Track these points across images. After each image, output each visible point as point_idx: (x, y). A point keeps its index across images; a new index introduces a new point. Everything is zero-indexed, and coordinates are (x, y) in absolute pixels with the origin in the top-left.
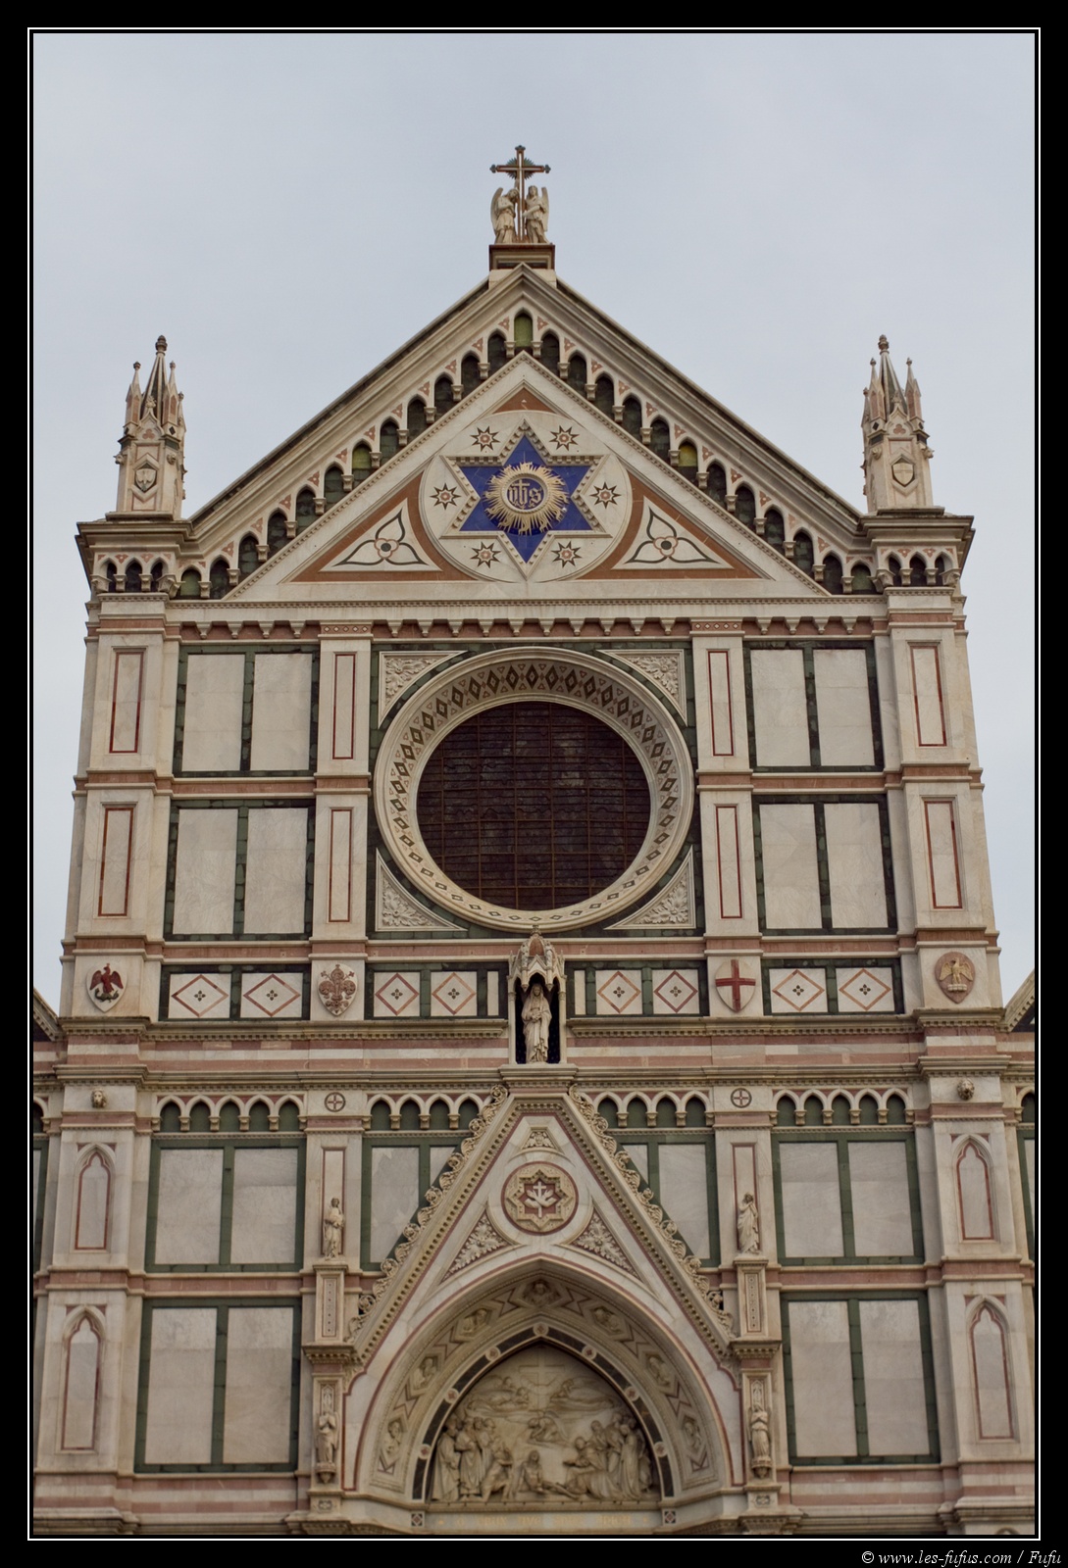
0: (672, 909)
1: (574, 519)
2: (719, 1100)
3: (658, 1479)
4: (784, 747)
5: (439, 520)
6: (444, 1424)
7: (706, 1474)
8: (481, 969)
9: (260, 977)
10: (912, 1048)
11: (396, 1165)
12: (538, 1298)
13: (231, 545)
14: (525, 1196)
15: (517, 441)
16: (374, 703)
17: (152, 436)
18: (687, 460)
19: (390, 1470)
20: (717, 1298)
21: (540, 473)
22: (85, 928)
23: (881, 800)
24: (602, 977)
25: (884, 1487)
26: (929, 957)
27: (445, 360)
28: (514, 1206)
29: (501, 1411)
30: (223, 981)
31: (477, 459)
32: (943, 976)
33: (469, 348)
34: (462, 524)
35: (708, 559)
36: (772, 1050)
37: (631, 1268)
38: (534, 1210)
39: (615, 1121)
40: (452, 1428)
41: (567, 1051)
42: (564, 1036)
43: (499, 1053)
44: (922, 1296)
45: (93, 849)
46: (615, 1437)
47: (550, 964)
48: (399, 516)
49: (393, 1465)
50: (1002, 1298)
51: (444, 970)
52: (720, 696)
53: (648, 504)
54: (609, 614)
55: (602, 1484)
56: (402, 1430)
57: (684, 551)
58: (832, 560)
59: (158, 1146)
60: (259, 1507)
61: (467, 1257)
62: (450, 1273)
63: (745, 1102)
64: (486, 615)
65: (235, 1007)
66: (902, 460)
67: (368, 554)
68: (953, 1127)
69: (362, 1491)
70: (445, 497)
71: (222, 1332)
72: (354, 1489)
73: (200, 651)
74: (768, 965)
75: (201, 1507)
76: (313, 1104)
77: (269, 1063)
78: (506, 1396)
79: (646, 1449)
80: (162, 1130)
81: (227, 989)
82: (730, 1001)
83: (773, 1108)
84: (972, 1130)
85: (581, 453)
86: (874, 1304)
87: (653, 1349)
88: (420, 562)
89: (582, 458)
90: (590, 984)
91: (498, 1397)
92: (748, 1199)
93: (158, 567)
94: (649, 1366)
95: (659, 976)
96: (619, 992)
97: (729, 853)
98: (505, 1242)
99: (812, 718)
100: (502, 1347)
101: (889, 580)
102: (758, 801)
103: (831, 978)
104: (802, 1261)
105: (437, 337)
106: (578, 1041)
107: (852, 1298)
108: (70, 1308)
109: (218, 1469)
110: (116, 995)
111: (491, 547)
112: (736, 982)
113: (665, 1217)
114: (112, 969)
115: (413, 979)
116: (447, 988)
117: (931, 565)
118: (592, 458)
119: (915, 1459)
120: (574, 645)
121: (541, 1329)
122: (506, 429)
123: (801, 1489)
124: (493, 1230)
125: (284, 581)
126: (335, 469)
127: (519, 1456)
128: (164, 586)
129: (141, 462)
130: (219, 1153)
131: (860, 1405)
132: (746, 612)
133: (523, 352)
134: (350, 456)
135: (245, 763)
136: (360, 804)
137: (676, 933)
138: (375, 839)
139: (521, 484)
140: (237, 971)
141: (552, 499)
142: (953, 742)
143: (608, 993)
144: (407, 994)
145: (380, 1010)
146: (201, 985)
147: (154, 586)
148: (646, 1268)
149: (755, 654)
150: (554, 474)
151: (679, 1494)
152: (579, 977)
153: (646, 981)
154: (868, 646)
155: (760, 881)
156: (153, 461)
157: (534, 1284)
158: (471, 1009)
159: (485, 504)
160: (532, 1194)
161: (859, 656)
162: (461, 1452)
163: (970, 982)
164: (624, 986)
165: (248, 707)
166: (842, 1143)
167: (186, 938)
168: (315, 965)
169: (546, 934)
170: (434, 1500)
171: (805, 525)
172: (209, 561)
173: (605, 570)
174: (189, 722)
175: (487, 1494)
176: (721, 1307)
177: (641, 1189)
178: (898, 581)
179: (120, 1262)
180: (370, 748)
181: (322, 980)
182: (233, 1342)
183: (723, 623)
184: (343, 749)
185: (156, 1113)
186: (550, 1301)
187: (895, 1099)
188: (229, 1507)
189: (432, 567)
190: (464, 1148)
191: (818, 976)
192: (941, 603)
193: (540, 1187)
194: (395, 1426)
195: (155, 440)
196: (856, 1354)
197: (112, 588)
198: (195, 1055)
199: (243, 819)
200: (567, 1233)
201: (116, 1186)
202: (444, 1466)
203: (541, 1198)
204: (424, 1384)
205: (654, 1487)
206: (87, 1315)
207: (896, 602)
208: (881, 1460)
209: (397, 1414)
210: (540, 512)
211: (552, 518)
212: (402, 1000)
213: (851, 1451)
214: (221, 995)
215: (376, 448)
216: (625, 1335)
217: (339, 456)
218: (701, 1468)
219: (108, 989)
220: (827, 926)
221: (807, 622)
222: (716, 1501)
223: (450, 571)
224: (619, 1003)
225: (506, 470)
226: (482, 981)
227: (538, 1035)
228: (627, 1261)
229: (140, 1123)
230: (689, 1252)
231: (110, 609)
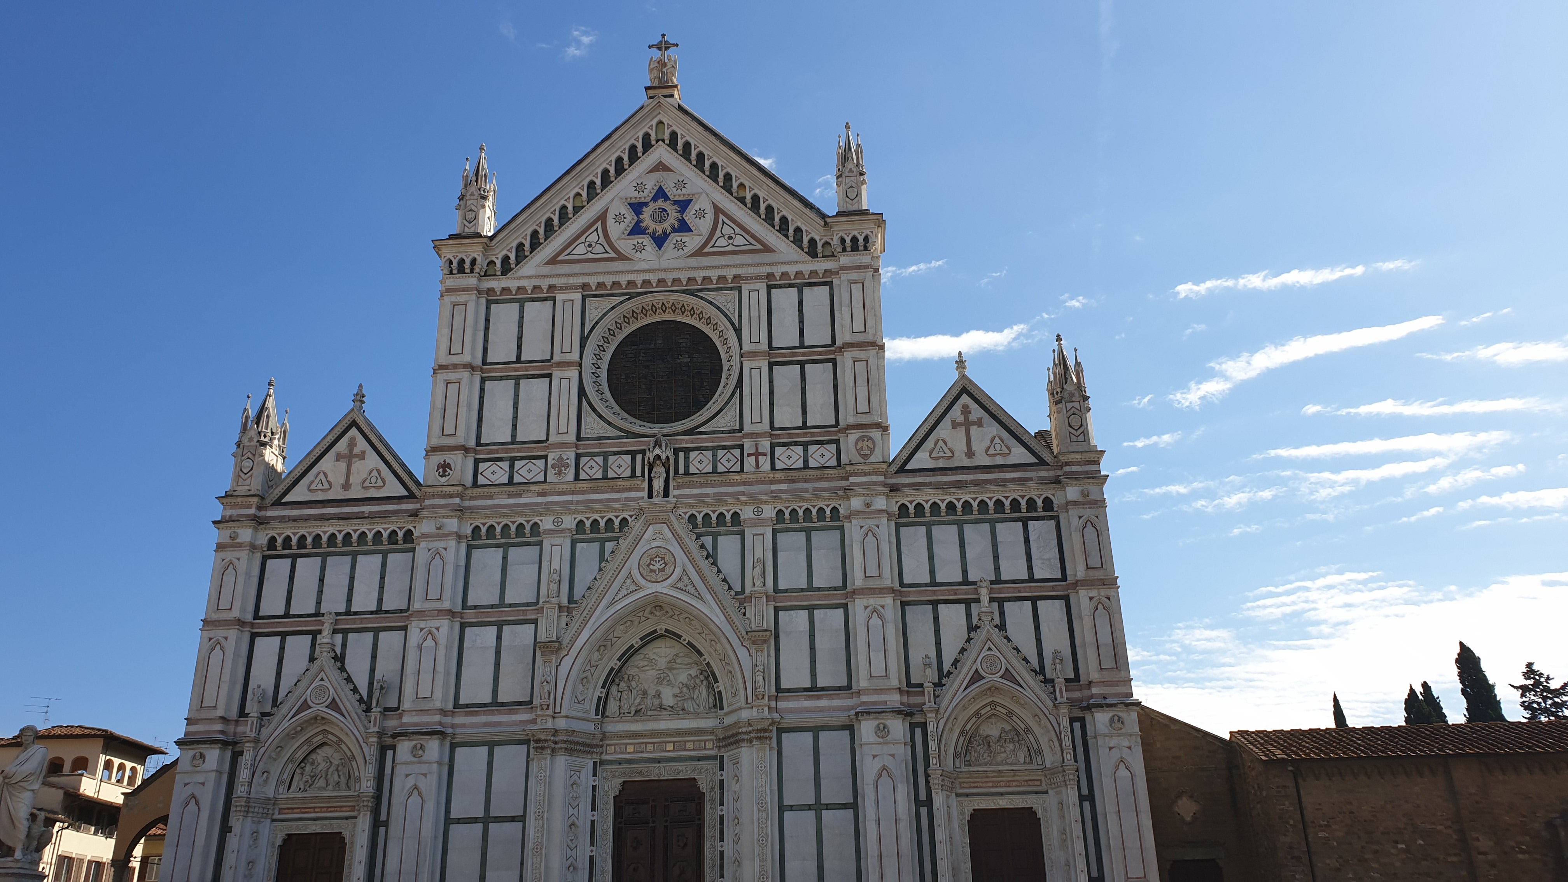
0: (728, 420)
1: (683, 227)
2: (747, 513)
3: (718, 702)
4: (786, 336)
5: (615, 230)
6: (613, 677)
7: (737, 698)
8: (633, 454)
9: (525, 462)
10: (844, 483)
11: (588, 552)
12: (658, 613)
13: (511, 248)
14: (648, 566)
15: (656, 188)
16: (583, 324)
17: (474, 195)
18: (741, 195)
19: (582, 702)
20: (743, 611)
21: (667, 205)
22: (436, 441)
23: (834, 361)
24: (693, 455)
25: (823, 703)
26: (853, 436)
27: (619, 148)
28: (644, 569)
29: (643, 671)
30: (506, 465)
31: (635, 198)
32: (860, 445)
33: (632, 141)
34: (628, 232)
35: (751, 244)
36: (774, 487)
37: (700, 597)
38: (655, 571)
39: (695, 526)
40: (617, 680)
41: (673, 492)
42: (672, 484)
43: (639, 494)
44: (845, 607)
45: (439, 404)
46: (698, 681)
47: (664, 449)
48: (597, 229)
49: (584, 700)
50: (883, 607)
51: (615, 454)
52: (755, 313)
53: (721, 217)
54: (699, 275)
55: (689, 705)
56: (588, 682)
57: (739, 240)
58: (812, 242)
59: (470, 548)
60: (515, 723)
61: (620, 596)
62: (612, 603)
63: (760, 513)
64: (639, 278)
65: (511, 477)
66: (851, 187)
67: (581, 249)
68: (862, 522)
69: (563, 713)
70: (619, 218)
71: (499, 637)
72: (560, 713)
73: (497, 302)
74: (773, 446)
75: (486, 725)
76: (546, 524)
77: (526, 505)
78: (646, 663)
79: (710, 686)
80: (473, 540)
81: (507, 470)
82: (754, 464)
83: (774, 515)
84: (871, 522)
85: (688, 192)
86: (822, 611)
87: (713, 637)
88: (607, 252)
89: (688, 195)
90: (687, 458)
91: (642, 664)
92: (759, 560)
93: (474, 262)
94: (711, 646)
95: (720, 453)
96: (701, 462)
97: (756, 391)
98: (639, 588)
99: (801, 322)
100: (641, 639)
101: (839, 249)
102: (771, 365)
103: (806, 450)
104: (786, 591)
105: (615, 137)
106: (679, 487)
107: (811, 609)
108: (422, 630)
109: (495, 704)
110: (449, 474)
111: (642, 243)
112: (757, 454)
113: (719, 571)
114: (447, 461)
115: (599, 459)
116: (616, 464)
117: (861, 239)
118: (693, 195)
119: (840, 688)
120: (684, 292)
121: (661, 629)
122: (651, 184)
123: (782, 705)
124: (634, 581)
125: (538, 266)
126: (564, 207)
127: (651, 692)
128: (477, 270)
129: (468, 208)
130: (501, 549)
131: (813, 662)
132: (768, 270)
133: (660, 142)
134: (571, 200)
135: (519, 356)
136: (573, 373)
137: (730, 432)
138: (582, 392)
139: (657, 210)
140: (512, 460)
141: (673, 217)
142: (869, 330)
143: (696, 462)
144: (596, 467)
145: (583, 476)
146: (494, 467)
147: (472, 271)
148: (708, 597)
149: (773, 291)
150: (674, 204)
151: (726, 709)
152: (681, 455)
153: (714, 456)
154: (830, 284)
155: (772, 404)
156: (474, 208)
157: (655, 607)
158: (628, 473)
159: (639, 222)
160: (653, 562)
161: (827, 288)
162: (621, 692)
163: (872, 450)
164: (704, 459)
165: (521, 329)
166: (808, 532)
167: (487, 445)
168: (550, 455)
169: (664, 436)
170: (607, 717)
171: (799, 224)
172: (500, 256)
173: (699, 253)
174: (491, 338)
175: (633, 713)
176: (744, 615)
177: (707, 558)
178: (844, 250)
179: (447, 605)
180: (581, 347)
181: (554, 462)
182: (504, 643)
183: (757, 278)
184: (566, 348)
185: (469, 531)
186: (664, 615)
187: (835, 510)
188: (499, 724)
189: (613, 255)
190: (620, 541)
191: (799, 450)
192: (864, 259)
193: (657, 559)
194: (584, 680)
195: (475, 197)
196: (812, 636)
197: (451, 273)
198: (489, 502)
199: (517, 385)
200: (669, 581)
201: (446, 567)
202: (612, 699)
203: (657, 566)
204: (600, 659)
205: (715, 706)
206: (430, 633)
207: (845, 260)
208: (823, 689)
209: (585, 675)
210: (667, 225)
211: (673, 228)
212: (594, 470)
213: (808, 685)
214: (504, 472)
215: (584, 194)
216: (700, 631)
217: (566, 200)
218: (735, 696)
219: (444, 471)
220: (805, 425)
221: (798, 274)
222: (740, 711)
223: (621, 257)
224: (701, 467)
225: (650, 204)
226: (634, 460)
227: (659, 484)
228: (699, 594)
229: (459, 537)
230: (730, 588)
231: (451, 282)
